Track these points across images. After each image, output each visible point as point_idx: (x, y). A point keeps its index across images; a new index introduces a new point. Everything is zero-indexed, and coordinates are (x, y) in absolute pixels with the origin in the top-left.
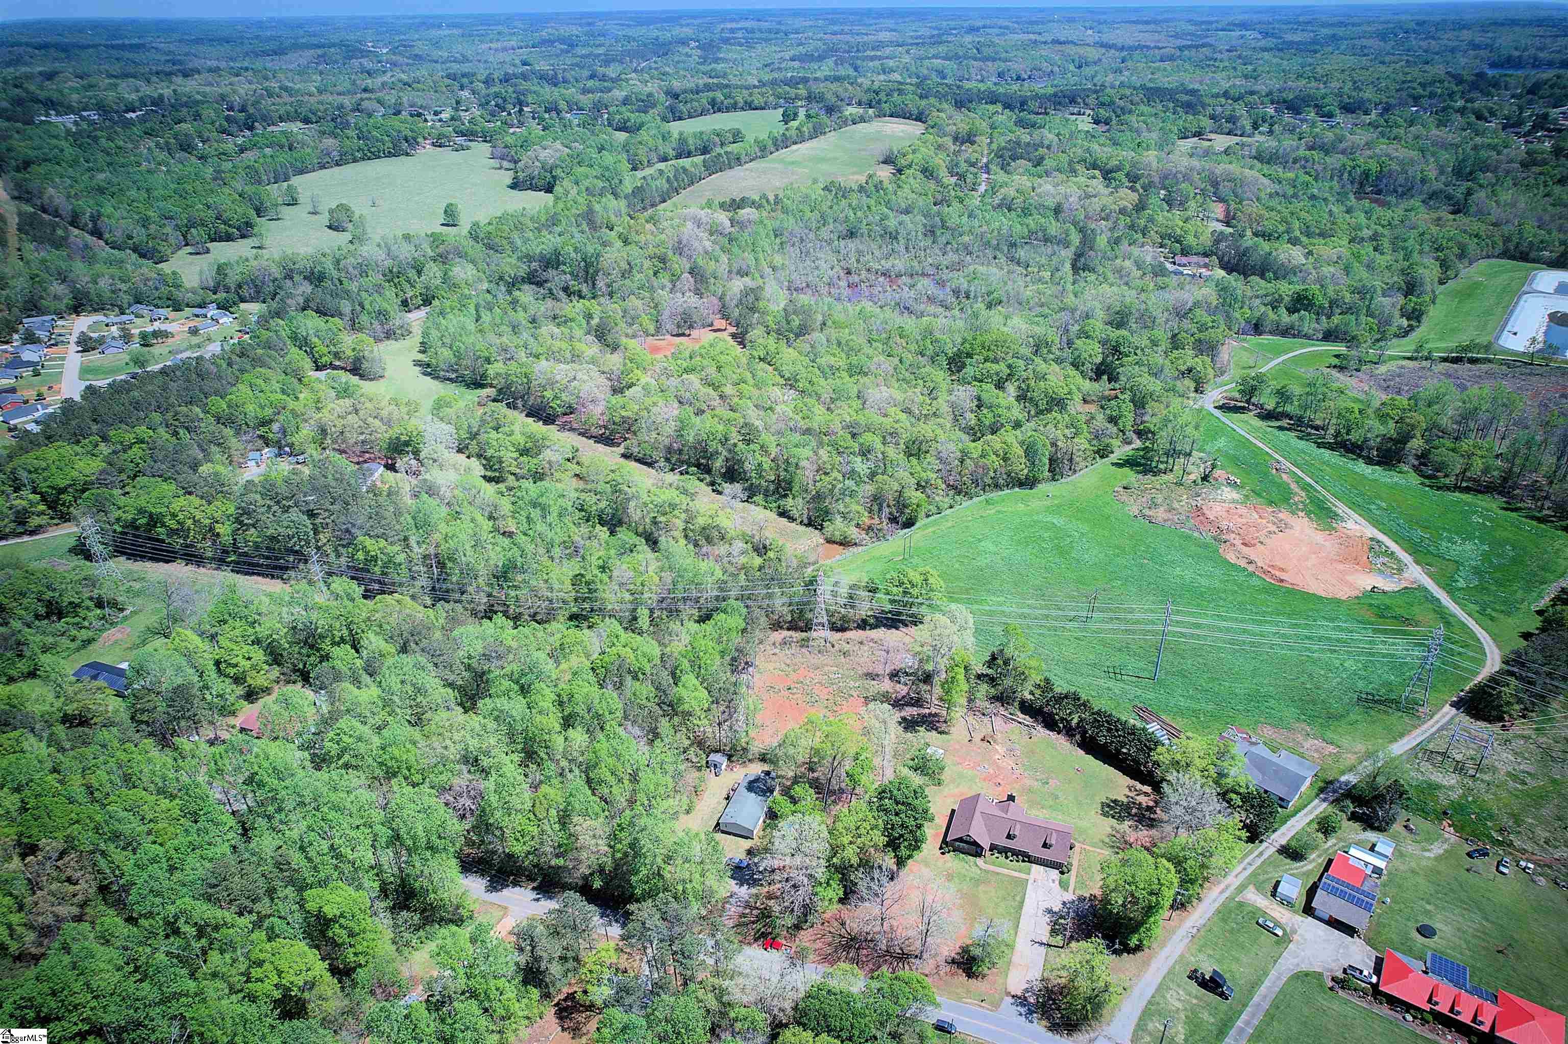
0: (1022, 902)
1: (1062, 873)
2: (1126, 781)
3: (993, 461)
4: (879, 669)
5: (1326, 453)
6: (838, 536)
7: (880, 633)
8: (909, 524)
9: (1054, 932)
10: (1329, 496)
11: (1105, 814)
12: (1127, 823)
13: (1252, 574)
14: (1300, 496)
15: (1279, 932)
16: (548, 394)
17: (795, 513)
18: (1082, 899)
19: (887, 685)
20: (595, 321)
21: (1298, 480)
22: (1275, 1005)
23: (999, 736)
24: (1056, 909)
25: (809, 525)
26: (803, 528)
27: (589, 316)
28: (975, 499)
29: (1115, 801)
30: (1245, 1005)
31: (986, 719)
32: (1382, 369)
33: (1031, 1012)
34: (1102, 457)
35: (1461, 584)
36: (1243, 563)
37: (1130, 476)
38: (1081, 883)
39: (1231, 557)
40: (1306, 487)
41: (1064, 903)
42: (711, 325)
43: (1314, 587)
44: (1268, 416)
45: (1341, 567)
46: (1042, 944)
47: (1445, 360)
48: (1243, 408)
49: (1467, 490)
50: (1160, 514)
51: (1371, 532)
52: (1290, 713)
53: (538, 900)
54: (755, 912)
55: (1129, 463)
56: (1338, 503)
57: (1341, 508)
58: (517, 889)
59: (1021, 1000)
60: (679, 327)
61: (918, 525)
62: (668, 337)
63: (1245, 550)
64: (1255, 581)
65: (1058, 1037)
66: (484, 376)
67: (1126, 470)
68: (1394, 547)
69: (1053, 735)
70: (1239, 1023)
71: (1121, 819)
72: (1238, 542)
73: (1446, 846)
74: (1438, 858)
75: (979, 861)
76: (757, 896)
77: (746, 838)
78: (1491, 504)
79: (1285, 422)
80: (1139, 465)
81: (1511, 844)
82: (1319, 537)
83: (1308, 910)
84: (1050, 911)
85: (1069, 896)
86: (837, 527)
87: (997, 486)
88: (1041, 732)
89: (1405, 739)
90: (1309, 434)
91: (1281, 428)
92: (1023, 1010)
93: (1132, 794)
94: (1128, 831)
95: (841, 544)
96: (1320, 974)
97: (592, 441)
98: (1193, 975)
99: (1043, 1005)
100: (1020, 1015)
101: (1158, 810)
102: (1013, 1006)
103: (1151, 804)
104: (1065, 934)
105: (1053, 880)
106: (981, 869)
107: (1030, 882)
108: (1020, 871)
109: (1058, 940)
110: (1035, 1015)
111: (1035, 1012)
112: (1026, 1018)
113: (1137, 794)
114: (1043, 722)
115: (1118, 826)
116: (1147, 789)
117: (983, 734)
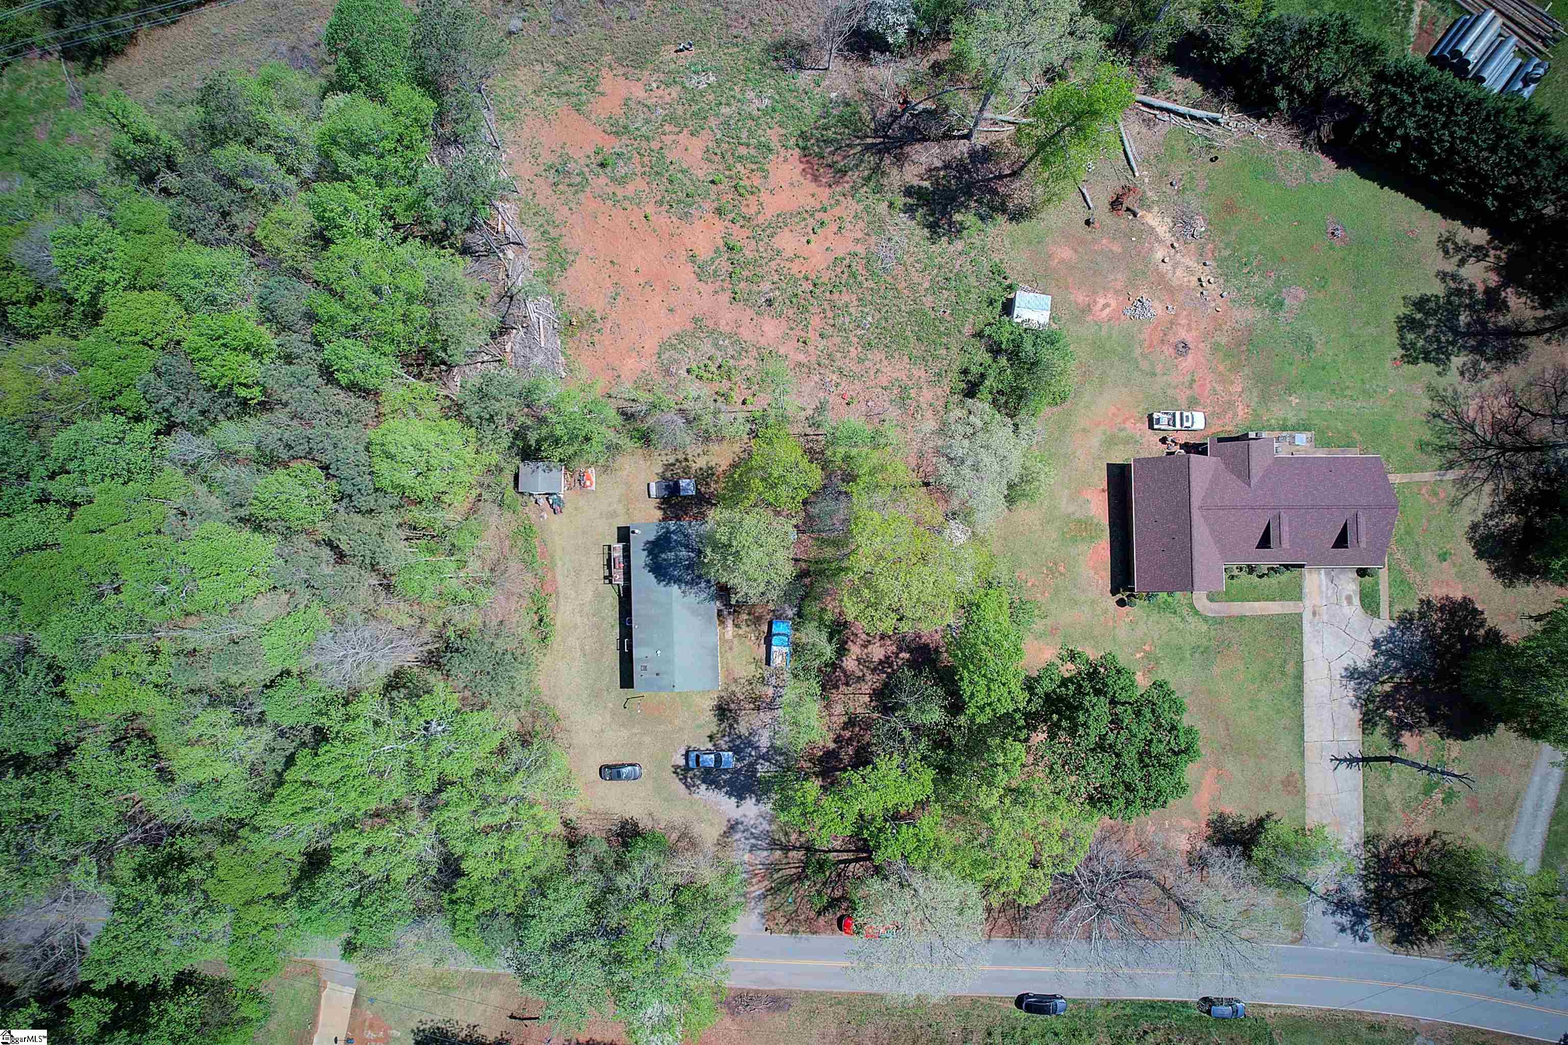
0: (1300, 676)
1: (1363, 571)
9: (1368, 722)
11: (1411, 356)
12: (1457, 362)
18: (1405, 621)
23: (1145, 179)
24: (1363, 666)
29: (1421, 304)
33: (1360, 918)
38: (1400, 582)
41: (1376, 645)
46: (1351, 761)
54: (797, 855)
59: (1337, 900)
65: (1414, 955)
71: (1441, 358)
75: (1197, 595)
84: (1353, 674)
85: (1382, 626)
88: (1234, 131)
92: (1345, 920)
93: (1450, 266)
94: (1464, 387)
99: (1378, 893)
100: (1343, 930)
101: (1511, 297)
102: (1330, 919)
103: (1493, 279)
104: (1389, 720)
105: (1349, 599)
106: (1205, 619)
107: (1307, 616)
108: (1282, 598)
109: (1380, 741)
110: (1368, 922)
111: (1367, 916)
112: (1355, 933)
113: (1462, 262)
114: (1235, 100)
115: (1441, 383)
116: (1479, 236)
117: (1113, 186)
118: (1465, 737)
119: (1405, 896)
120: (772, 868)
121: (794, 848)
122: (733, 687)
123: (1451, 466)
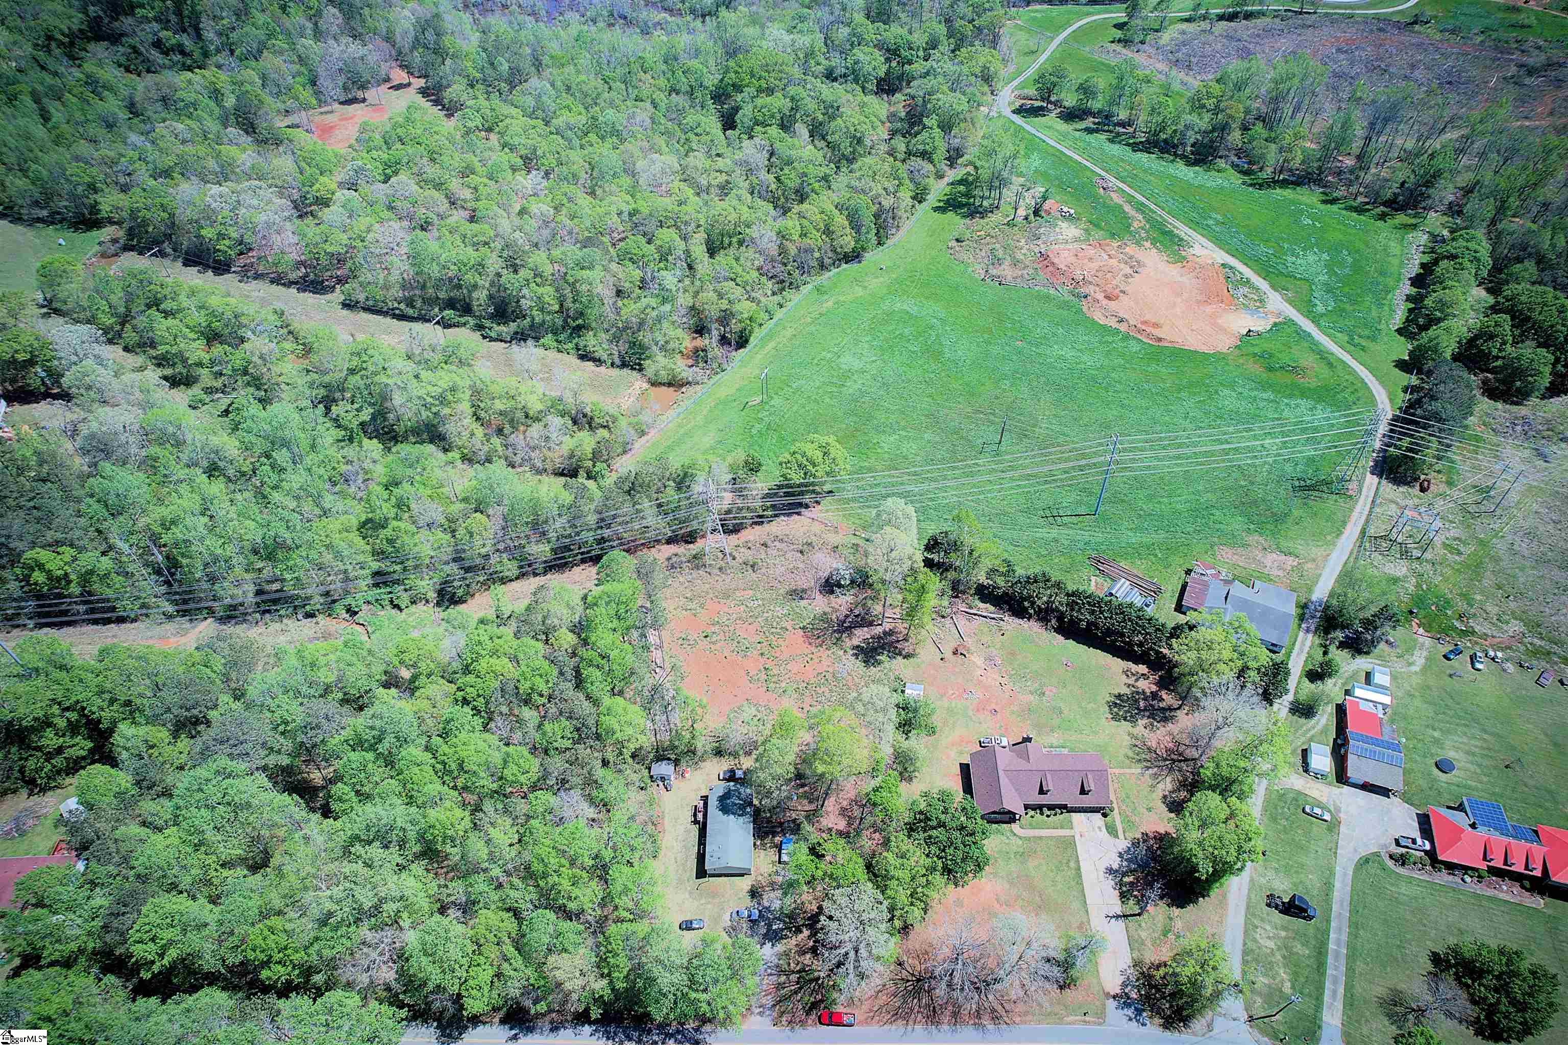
0: (1078, 869)
1: (1105, 815)
2: (1118, 664)
3: (816, 239)
4: (803, 582)
5: (1143, 157)
6: (664, 376)
7: (782, 526)
8: (742, 342)
9: (1123, 896)
10: (1167, 217)
11: (1115, 718)
12: (1142, 722)
13: (1127, 337)
14: (1138, 222)
15: (1327, 817)
16: (208, 233)
17: (601, 354)
18: (1135, 844)
19: (819, 604)
20: (230, 101)
21: (1131, 200)
22: (1354, 911)
23: (969, 642)
24: (1115, 866)
25: (624, 365)
26: (616, 372)
27: (216, 94)
28: (805, 289)
29: (1119, 696)
30: (1328, 921)
31: (948, 621)
32: (1166, 37)
33: (1139, 1012)
34: (920, 202)
35: (1320, 308)
36: (1112, 322)
37: (955, 222)
38: (1129, 823)
39: (1099, 317)
40: (1140, 208)
41: (1121, 855)
42: (387, 80)
43: (1193, 342)
44: (1070, 116)
45: (1209, 309)
46: (1117, 917)
47: (1221, 18)
48: (1041, 108)
49: (1284, 184)
50: (1006, 271)
51: (1221, 257)
52: (1237, 523)
53: (515, 1038)
54: (794, 977)
55: (950, 205)
56: (1178, 224)
57: (1183, 230)
58: (481, 1028)
59: (1123, 1000)
60: (345, 88)
61: (753, 340)
62: (336, 106)
63: (1112, 305)
64: (1134, 347)
65: (1177, 1034)
66: (94, 208)
67: (950, 214)
68: (1248, 272)
69: (1024, 623)
70: (1332, 946)
71: (1133, 720)
72: (1100, 296)
73: (1425, 654)
74: (1425, 669)
75: (1015, 827)
76: (786, 954)
77: (742, 875)
78: (1309, 197)
79: (1089, 122)
80: (961, 206)
81: (1473, 633)
82: (1173, 272)
83: (1342, 777)
84: (1110, 871)
85: (1123, 844)
86: (658, 364)
87: (822, 267)
88: (1011, 623)
89: (1349, 527)
90: (1118, 134)
91: (1089, 131)
92: (1130, 1012)
93: (1131, 681)
94: (1148, 733)
95: (670, 385)
96: (1377, 854)
97: (293, 291)
98: (1272, 902)
99: (1148, 997)
100: (1130, 1019)
101: (1163, 694)
102: (1120, 1011)
103: (1154, 688)
104: (1135, 896)
105: (1100, 828)
106: (1020, 838)
107: (1077, 838)
108: (1062, 828)
109: (1132, 906)
110: (1145, 1014)
111: (1144, 1010)
112: (1138, 1021)
113: (1137, 680)
114: (1009, 610)
115: (1135, 731)
116: (1142, 669)
117: (953, 645)
118: (1181, 906)
119: (1164, 998)
120: (779, 986)
121: (793, 972)
122: (760, 878)
123: (1148, 768)
